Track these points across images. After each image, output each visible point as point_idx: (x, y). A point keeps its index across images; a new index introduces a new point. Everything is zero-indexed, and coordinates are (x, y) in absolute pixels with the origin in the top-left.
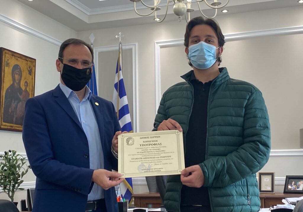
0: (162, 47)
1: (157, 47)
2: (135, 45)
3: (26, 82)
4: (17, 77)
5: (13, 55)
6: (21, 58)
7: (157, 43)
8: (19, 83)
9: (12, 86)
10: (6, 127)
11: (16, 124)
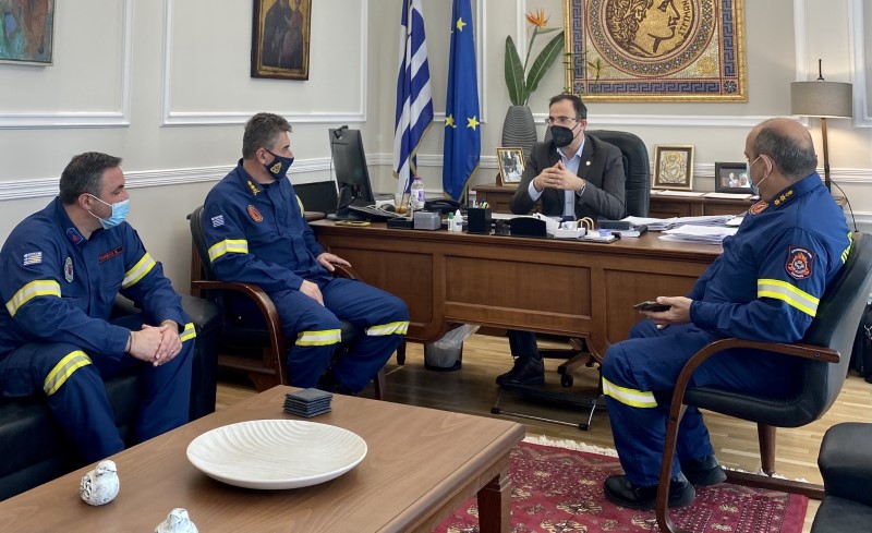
9: (276, 4)
10: (266, 73)
11: (282, 67)
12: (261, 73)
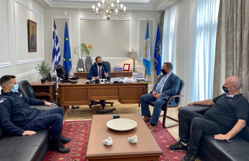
0: (80, 19)
1: (79, 19)
2: (70, 17)
3: (35, 32)
4: (33, 30)
5: (32, 22)
6: (33, 23)
7: (79, 17)
8: (33, 33)
9: (32, 34)
11: (33, 49)
12: (30, 51)
